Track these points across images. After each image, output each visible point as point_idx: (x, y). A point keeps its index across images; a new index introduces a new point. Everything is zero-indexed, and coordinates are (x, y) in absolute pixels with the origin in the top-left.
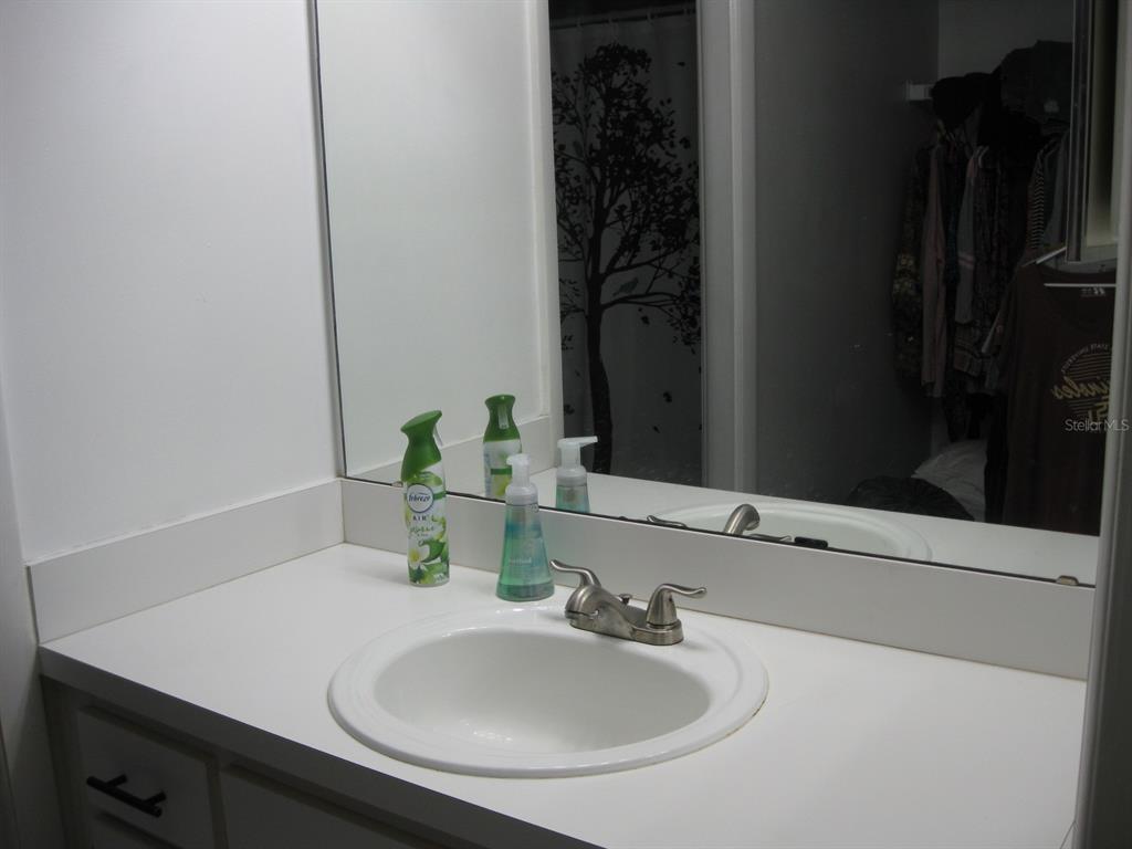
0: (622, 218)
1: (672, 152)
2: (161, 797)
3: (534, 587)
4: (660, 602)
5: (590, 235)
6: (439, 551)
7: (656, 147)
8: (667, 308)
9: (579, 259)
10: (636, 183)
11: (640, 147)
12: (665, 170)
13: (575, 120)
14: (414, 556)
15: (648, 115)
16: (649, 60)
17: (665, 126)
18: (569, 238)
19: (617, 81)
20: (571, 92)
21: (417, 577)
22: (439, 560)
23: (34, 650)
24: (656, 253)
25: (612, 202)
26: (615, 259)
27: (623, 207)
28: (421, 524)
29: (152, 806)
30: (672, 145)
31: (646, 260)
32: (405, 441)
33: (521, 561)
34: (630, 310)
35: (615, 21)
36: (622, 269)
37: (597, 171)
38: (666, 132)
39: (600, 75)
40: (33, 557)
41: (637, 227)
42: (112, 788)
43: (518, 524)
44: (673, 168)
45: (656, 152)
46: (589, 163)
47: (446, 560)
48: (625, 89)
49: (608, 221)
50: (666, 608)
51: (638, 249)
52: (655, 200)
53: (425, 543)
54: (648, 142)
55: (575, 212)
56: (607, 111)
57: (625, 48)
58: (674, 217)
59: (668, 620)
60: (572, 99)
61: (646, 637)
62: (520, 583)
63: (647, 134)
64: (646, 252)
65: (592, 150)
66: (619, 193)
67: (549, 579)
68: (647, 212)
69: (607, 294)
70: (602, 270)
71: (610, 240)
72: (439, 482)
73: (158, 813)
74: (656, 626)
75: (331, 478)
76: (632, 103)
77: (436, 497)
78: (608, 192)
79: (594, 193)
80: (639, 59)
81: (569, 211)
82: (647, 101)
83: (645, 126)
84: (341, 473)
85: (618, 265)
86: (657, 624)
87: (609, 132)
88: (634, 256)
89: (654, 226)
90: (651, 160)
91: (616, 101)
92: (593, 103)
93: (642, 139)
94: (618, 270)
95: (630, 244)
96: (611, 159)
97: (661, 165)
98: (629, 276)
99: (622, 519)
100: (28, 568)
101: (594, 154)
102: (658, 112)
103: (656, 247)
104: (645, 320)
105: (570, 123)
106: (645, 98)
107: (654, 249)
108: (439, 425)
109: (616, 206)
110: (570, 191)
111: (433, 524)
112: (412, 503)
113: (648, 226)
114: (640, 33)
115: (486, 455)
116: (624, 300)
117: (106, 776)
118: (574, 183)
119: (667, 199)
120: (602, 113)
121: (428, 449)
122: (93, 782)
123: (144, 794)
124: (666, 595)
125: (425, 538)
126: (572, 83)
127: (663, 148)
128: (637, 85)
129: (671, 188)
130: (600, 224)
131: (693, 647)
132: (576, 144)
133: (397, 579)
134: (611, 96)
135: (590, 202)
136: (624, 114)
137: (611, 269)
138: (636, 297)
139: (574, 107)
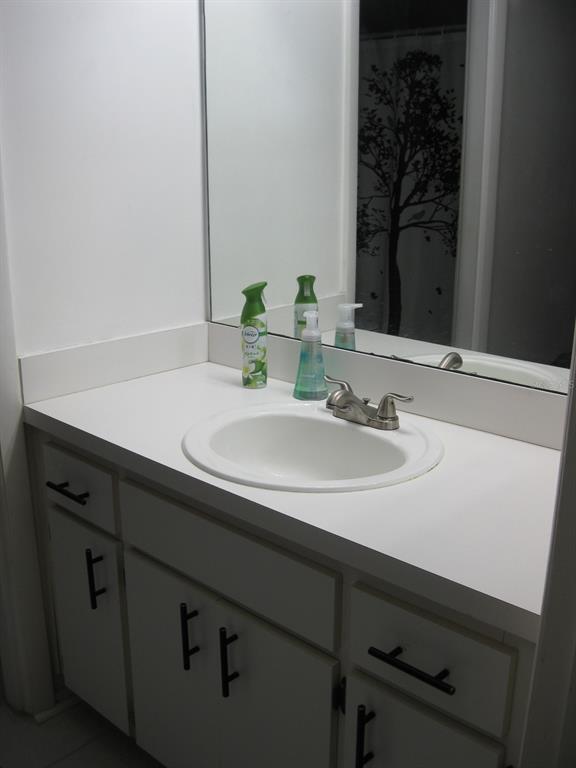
0: (417, 170)
1: (452, 125)
2: (87, 495)
3: (316, 393)
4: (386, 404)
5: (395, 179)
6: (261, 367)
7: (442, 122)
8: (442, 231)
9: (386, 196)
10: (428, 146)
11: (431, 122)
12: (447, 137)
13: (389, 102)
14: (246, 370)
15: (439, 100)
16: (441, 63)
17: (449, 108)
18: (381, 182)
19: (419, 76)
20: (387, 83)
21: (247, 382)
22: (260, 373)
23: (21, 407)
24: (438, 194)
25: (411, 158)
26: (411, 196)
27: (418, 162)
28: (250, 350)
29: (82, 499)
30: (453, 121)
31: (430, 198)
32: (244, 299)
33: (309, 376)
34: (417, 232)
35: (419, 34)
36: (415, 204)
37: (402, 137)
38: (449, 112)
39: (408, 71)
40: (23, 353)
41: (427, 175)
42: (61, 488)
43: (309, 353)
44: (452, 137)
45: (442, 125)
46: (397, 132)
47: (265, 373)
48: (424, 82)
49: (408, 171)
50: (390, 408)
51: (426, 191)
52: (439, 158)
53: (253, 362)
54: (437, 118)
55: (386, 164)
56: (411, 96)
57: (425, 53)
58: (451, 170)
59: (390, 415)
60: (388, 87)
61: (376, 424)
62: (308, 390)
63: (437, 113)
64: (431, 193)
65: (399, 123)
66: (416, 152)
67: (325, 389)
68: (433, 166)
69: (403, 220)
70: (401, 204)
71: (408, 184)
72: (263, 325)
73: (84, 503)
74: (382, 418)
75: (202, 322)
76: (428, 91)
77: (261, 334)
78: (408, 152)
79: (399, 152)
80: (434, 61)
81: (382, 163)
82: (438, 91)
83: (436, 108)
84: (209, 319)
85: (412, 201)
86: (384, 417)
87: (411, 111)
88: (423, 195)
89: (437, 176)
90: (438, 131)
91: (417, 90)
92: (402, 90)
93: (434, 117)
94: (413, 204)
95: (421, 187)
96: (411, 129)
97: (444, 135)
98: (419, 208)
99: (372, 354)
100: (19, 360)
101: (400, 126)
102: (444, 98)
103: (438, 189)
104: (428, 239)
105: (385, 104)
106: (437, 88)
107: (437, 191)
108: (265, 290)
109: (413, 162)
110: (384, 150)
111: (257, 350)
112: (246, 337)
113: (433, 176)
114: (435, 44)
115: (296, 312)
116: (415, 225)
117: (57, 482)
118: (386, 145)
119: (448, 158)
120: (408, 98)
121: (257, 304)
122: (49, 484)
123: (77, 492)
124: (390, 400)
125: (253, 359)
126: (389, 76)
127: (446, 122)
128: (433, 79)
129: (450, 150)
130: (402, 173)
131: (404, 432)
132: (389, 118)
133: (235, 383)
134: (415, 87)
135: (396, 158)
136: (422, 99)
137: (407, 204)
138: (424, 223)
139: (389, 93)
